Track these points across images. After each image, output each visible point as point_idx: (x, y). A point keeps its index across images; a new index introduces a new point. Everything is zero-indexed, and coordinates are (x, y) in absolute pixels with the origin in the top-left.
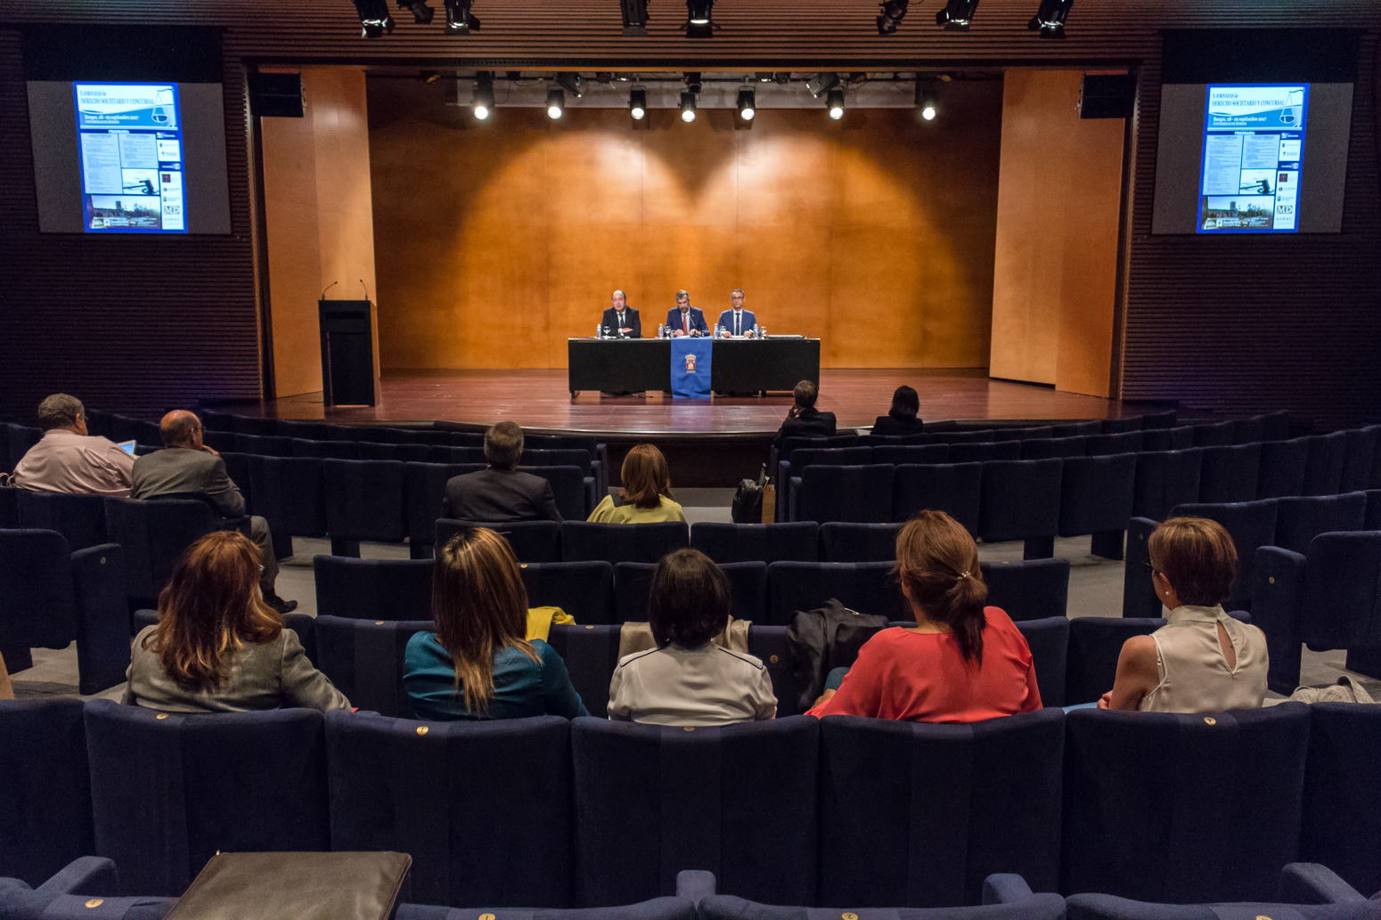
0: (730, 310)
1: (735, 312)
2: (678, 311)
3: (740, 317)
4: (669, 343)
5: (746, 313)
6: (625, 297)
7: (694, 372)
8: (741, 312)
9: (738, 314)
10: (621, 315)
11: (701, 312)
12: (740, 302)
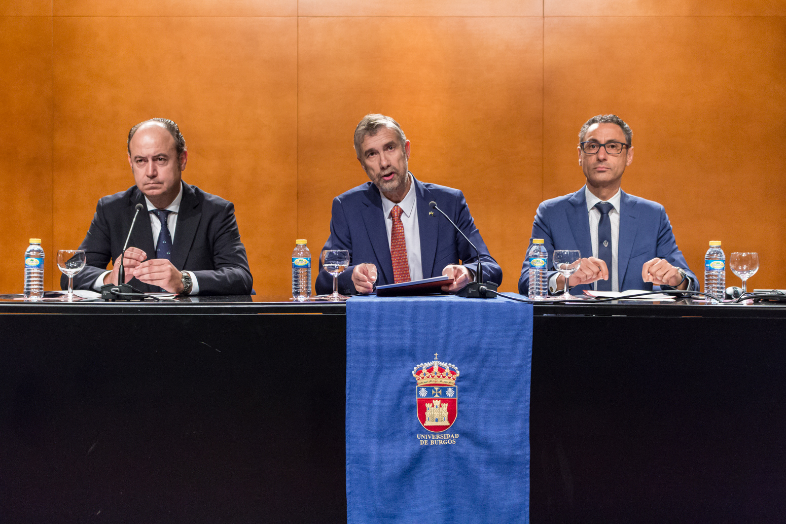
0: (572, 195)
1: (592, 200)
2: (373, 195)
3: (614, 219)
4: (340, 311)
5: (634, 204)
6: (179, 149)
7: (450, 439)
8: (615, 201)
9: (604, 210)
10: (164, 215)
11: (461, 197)
12: (613, 160)
